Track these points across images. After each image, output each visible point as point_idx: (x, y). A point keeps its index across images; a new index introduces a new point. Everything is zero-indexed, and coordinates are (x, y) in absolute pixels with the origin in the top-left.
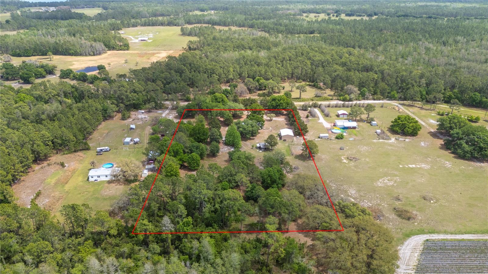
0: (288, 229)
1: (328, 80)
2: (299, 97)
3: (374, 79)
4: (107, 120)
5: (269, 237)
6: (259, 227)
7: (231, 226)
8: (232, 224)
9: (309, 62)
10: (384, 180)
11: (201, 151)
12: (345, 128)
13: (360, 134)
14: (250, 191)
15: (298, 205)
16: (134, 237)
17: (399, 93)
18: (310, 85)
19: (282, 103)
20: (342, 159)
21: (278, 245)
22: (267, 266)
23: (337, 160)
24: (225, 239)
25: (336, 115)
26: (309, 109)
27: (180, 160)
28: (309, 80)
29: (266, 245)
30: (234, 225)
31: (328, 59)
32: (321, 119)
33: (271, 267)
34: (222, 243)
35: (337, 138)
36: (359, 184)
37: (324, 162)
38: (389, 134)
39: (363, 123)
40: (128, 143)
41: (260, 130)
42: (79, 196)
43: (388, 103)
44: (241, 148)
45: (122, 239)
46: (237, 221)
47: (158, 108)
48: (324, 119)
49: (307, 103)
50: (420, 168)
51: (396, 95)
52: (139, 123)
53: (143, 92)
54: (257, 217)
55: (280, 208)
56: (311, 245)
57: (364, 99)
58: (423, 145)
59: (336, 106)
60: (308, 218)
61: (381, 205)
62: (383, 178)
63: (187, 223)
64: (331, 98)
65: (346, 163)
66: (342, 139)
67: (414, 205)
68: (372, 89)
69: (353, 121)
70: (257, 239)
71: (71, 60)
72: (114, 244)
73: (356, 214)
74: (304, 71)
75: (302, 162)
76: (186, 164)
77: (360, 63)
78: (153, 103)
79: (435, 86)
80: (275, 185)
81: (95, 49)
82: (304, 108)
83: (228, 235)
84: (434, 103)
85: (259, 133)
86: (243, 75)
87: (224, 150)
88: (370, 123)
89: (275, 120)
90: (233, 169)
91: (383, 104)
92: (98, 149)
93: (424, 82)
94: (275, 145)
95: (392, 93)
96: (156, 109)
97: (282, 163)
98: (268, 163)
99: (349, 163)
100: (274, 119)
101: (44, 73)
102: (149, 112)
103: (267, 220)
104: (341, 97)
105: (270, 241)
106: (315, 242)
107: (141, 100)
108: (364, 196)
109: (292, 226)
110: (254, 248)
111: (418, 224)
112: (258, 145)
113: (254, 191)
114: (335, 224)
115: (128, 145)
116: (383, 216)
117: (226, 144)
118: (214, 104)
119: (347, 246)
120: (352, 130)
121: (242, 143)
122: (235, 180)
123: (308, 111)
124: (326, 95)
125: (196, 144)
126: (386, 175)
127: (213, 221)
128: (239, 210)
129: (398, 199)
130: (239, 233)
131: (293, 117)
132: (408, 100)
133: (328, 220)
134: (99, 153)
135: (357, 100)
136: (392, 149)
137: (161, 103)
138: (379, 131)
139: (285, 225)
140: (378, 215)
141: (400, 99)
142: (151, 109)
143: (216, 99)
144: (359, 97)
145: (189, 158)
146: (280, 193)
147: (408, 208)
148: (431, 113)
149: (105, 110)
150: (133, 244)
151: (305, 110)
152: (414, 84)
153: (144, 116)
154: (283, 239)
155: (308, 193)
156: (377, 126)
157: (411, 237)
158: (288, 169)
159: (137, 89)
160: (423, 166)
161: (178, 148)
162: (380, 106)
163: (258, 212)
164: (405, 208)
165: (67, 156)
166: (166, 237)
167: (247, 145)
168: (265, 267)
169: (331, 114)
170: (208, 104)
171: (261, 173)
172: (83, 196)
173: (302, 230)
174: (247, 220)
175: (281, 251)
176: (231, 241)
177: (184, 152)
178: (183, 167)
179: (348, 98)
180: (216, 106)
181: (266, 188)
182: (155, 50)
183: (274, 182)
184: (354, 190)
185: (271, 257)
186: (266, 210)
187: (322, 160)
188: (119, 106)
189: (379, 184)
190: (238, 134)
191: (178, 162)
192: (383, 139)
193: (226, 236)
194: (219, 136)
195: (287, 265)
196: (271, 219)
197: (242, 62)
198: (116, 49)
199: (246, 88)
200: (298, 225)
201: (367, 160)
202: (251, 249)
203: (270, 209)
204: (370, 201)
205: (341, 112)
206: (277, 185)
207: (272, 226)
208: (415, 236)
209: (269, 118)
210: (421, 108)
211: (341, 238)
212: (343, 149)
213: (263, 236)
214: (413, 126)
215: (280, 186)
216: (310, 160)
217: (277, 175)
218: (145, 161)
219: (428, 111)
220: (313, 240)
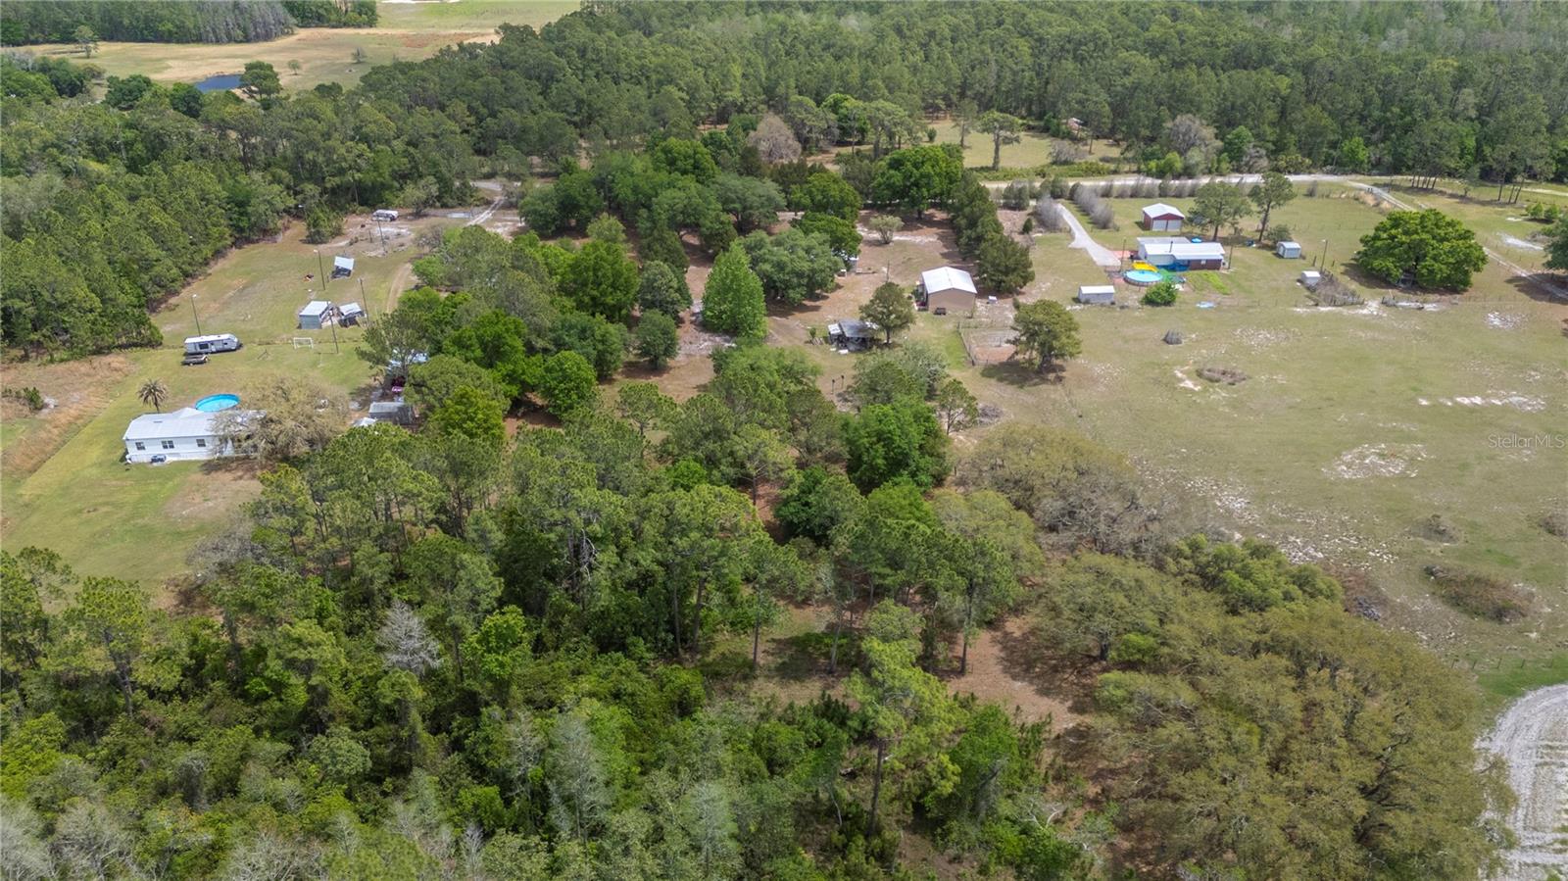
0: (963, 660)
1: (1101, 101)
2: (990, 163)
3: (1276, 93)
4: (249, 241)
5: (881, 700)
6: (834, 651)
7: (709, 647)
8: (718, 637)
9: (1024, 46)
10: (1363, 457)
11: (600, 347)
12: (1177, 266)
13: (1239, 286)
14: (798, 499)
15: (1007, 557)
16: (265, 697)
17: (1375, 144)
18: (1030, 128)
19: (928, 176)
20: (1175, 376)
21: (924, 740)
22: (873, 830)
23: (1157, 381)
24: (680, 704)
25: (1139, 224)
26: (1033, 203)
27: (511, 378)
28: (1024, 112)
29: (867, 736)
30: (726, 643)
31: (1096, 32)
32: (1082, 238)
33: (887, 835)
34: (665, 722)
35: (1149, 301)
36: (1258, 471)
37: (1102, 388)
38: (1354, 286)
39: (1245, 249)
40: (314, 321)
41: (843, 275)
42: (74, 521)
43: (1331, 184)
44: (765, 338)
45: (210, 707)
46: (739, 625)
47: (450, 202)
48: (1092, 237)
49: (1024, 183)
50: (1505, 408)
51: (1363, 154)
52: (373, 254)
53: (395, 143)
54: (826, 609)
55: (931, 565)
56: (1069, 732)
57: (1238, 170)
58: (1497, 322)
59: (1135, 193)
60: (1055, 610)
61: (1365, 556)
62: (1355, 446)
63: (500, 637)
64: (1112, 167)
65: (1192, 391)
66: (1168, 303)
67: (1512, 554)
68: (1268, 130)
69: (1205, 239)
70: (828, 705)
71: (160, 55)
72: (173, 728)
73: (1276, 593)
74: (1008, 74)
75: (1011, 389)
76: (537, 399)
77: (1221, 39)
78: (432, 179)
79: (1516, 111)
80: (905, 476)
81: (252, 18)
82: (1015, 201)
83: (697, 690)
84: (1509, 179)
85: (838, 287)
86: (781, 90)
87: (695, 350)
88: (1272, 248)
89: (900, 243)
90: (725, 409)
91: (1315, 184)
92: (188, 341)
93: (1472, 100)
94: (901, 327)
95: (1346, 146)
96: (444, 206)
97: (931, 394)
98: (873, 388)
99: (1205, 390)
100: (896, 237)
101: (49, 90)
102: (418, 215)
103: (871, 618)
104: (1153, 164)
105: (887, 719)
106: (1088, 719)
107: (386, 172)
108: (1288, 521)
109: (982, 648)
110: (810, 745)
111: (1544, 636)
112: (834, 329)
113: (812, 498)
114: (1184, 638)
115: (316, 331)
116: (1383, 602)
117: (706, 325)
118: (663, 176)
119: (1255, 740)
120: (1203, 272)
121: (769, 324)
122: (732, 454)
123: (1029, 211)
124: (1092, 159)
125: (581, 318)
126: (1367, 435)
127: (628, 628)
128: (748, 580)
129: (1436, 531)
130: (745, 678)
131: (972, 224)
132: (1410, 169)
133: (1151, 622)
134: (195, 357)
135: (1210, 172)
136: (1374, 340)
137: (465, 185)
138: (1313, 274)
139: (951, 641)
140: (1363, 599)
141: (1377, 167)
142: (426, 203)
143: (672, 162)
144: (1219, 161)
145: (548, 370)
146: (927, 505)
147: (1487, 569)
148: (1501, 213)
149: (240, 204)
150: (258, 732)
151: (1018, 207)
152: (1434, 107)
153: (396, 231)
154: (951, 710)
155: (1050, 505)
156: (1303, 257)
157: (1523, 695)
158: (959, 416)
159: (370, 129)
160: (1515, 399)
161: (500, 328)
162: (1305, 191)
163: (829, 583)
164: (1471, 568)
165: (63, 366)
166: (397, 701)
167: (789, 331)
168: (860, 841)
169: (1118, 220)
170: (636, 179)
171: (846, 426)
172: (88, 522)
173: (1022, 661)
174: (780, 618)
175: (940, 764)
176: (707, 714)
177: (531, 350)
178: (519, 407)
179: (1179, 165)
180: (671, 185)
181: (866, 487)
182: (468, 25)
183: (897, 463)
184: (1241, 495)
185: (888, 788)
186: (866, 578)
187: (1095, 381)
188: (302, 192)
189: (1344, 469)
190: (755, 283)
191: (503, 387)
192: (1333, 302)
193: (686, 691)
194: (678, 290)
195: (963, 828)
196: (891, 614)
197: (775, 43)
198: (329, 21)
199: (790, 133)
200: (1008, 644)
201: (1280, 378)
202: (797, 752)
203: (888, 571)
204: (1316, 540)
205: (1156, 209)
206: (913, 475)
207: (894, 646)
208: (1540, 692)
209: (876, 235)
210: (1462, 197)
211: (1225, 704)
212: (1178, 342)
213: (852, 691)
214: (1452, 252)
215: (924, 478)
216: (1045, 381)
217: (915, 434)
218: (375, 388)
219: (1489, 209)
220: (1078, 709)
